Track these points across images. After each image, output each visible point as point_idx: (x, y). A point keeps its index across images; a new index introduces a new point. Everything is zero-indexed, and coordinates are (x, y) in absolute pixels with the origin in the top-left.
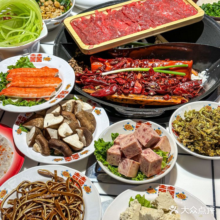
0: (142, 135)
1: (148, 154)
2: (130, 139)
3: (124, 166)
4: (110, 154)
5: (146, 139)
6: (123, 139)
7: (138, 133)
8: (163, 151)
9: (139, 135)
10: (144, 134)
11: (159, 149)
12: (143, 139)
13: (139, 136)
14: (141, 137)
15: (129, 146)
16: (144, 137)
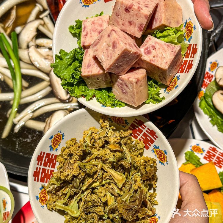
0: (128, 20)
1: (154, 52)
2: (111, 44)
3: (122, 90)
4: (88, 77)
5: (137, 24)
6: (98, 46)
7: (117, 18)
8: (174, 26)
9: (121, 22)
10: (131, 18)
11: (165, 26)
12: (132, 26)
13: (123, 24)
14: (127, 23)
15: (118, 60)
16: (132, 23)
